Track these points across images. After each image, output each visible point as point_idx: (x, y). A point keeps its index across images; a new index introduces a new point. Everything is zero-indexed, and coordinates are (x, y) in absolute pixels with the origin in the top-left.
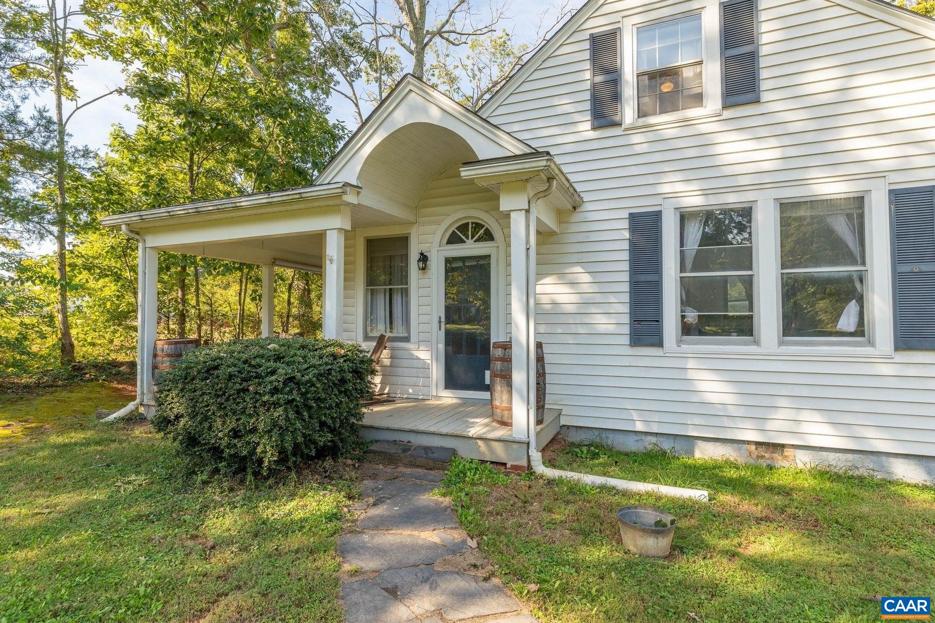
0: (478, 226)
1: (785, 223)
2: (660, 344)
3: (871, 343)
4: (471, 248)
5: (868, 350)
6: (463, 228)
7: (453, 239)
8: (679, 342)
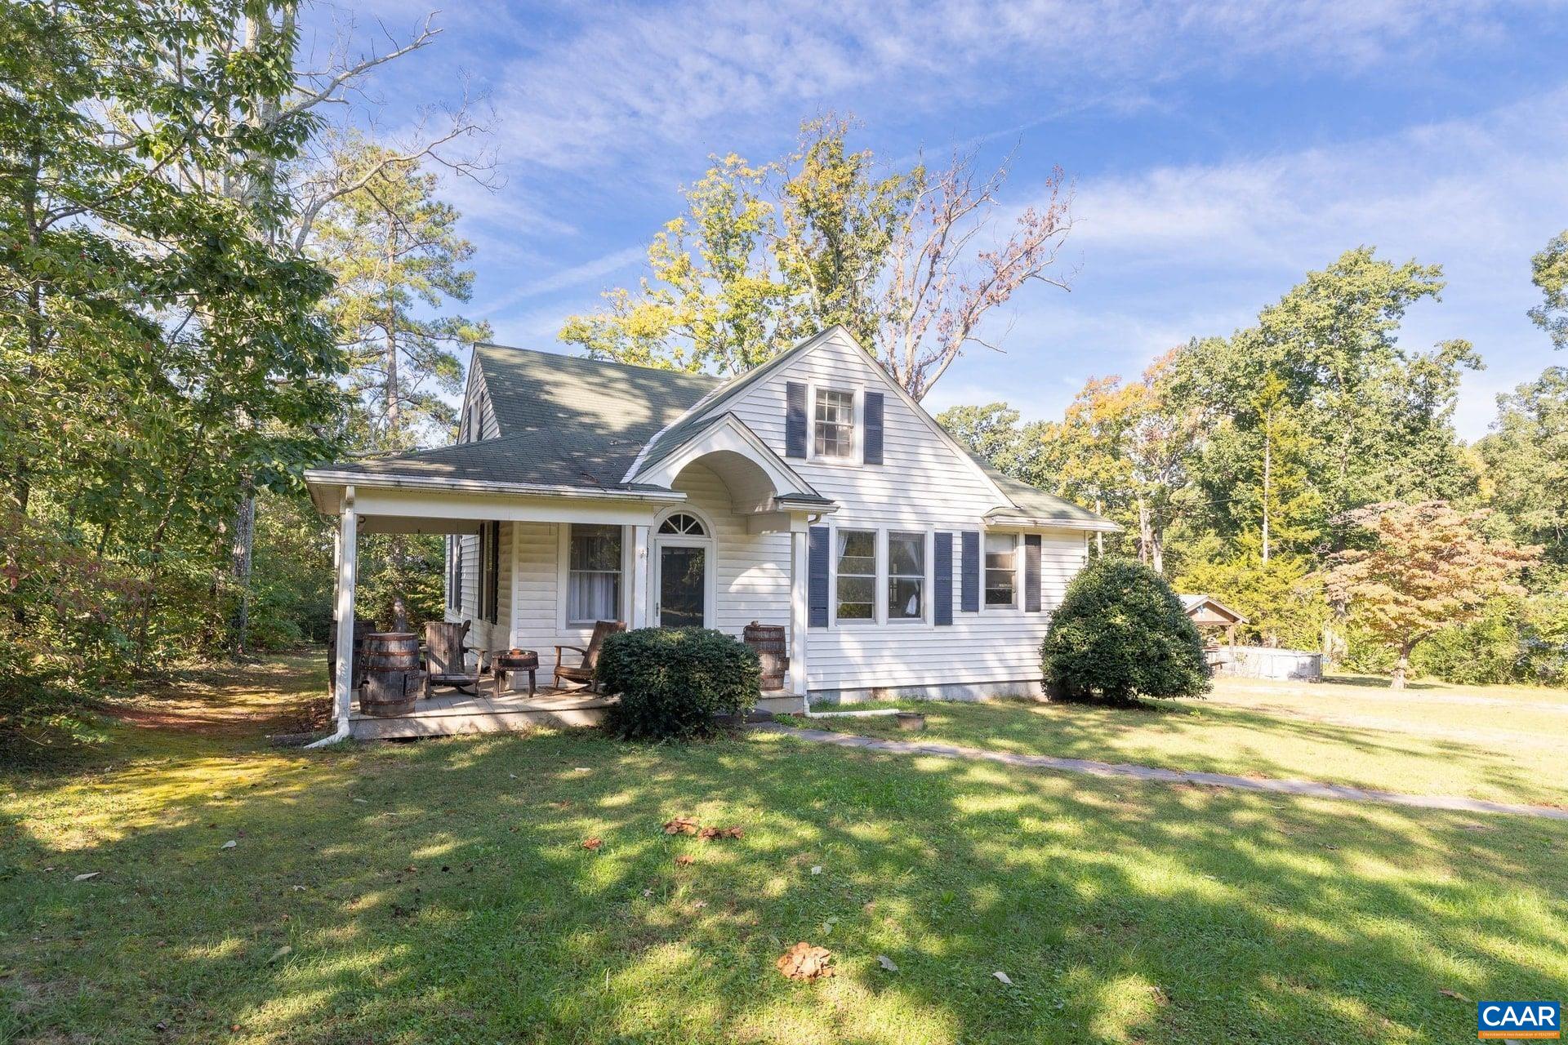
0: (688, 520)
1: (891, 543)
2: (827, 626)
3: (924, 621)
4: (681, 540)
5: (922, 625)
6: (675, 519)
7: (665, 529)
8: (837, 623)
